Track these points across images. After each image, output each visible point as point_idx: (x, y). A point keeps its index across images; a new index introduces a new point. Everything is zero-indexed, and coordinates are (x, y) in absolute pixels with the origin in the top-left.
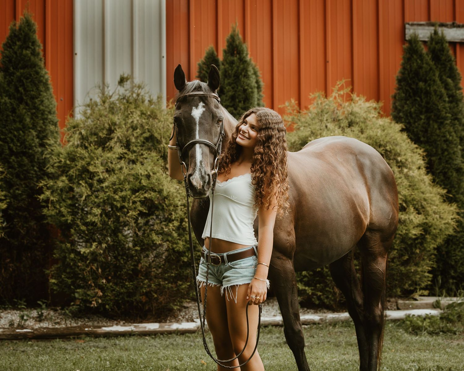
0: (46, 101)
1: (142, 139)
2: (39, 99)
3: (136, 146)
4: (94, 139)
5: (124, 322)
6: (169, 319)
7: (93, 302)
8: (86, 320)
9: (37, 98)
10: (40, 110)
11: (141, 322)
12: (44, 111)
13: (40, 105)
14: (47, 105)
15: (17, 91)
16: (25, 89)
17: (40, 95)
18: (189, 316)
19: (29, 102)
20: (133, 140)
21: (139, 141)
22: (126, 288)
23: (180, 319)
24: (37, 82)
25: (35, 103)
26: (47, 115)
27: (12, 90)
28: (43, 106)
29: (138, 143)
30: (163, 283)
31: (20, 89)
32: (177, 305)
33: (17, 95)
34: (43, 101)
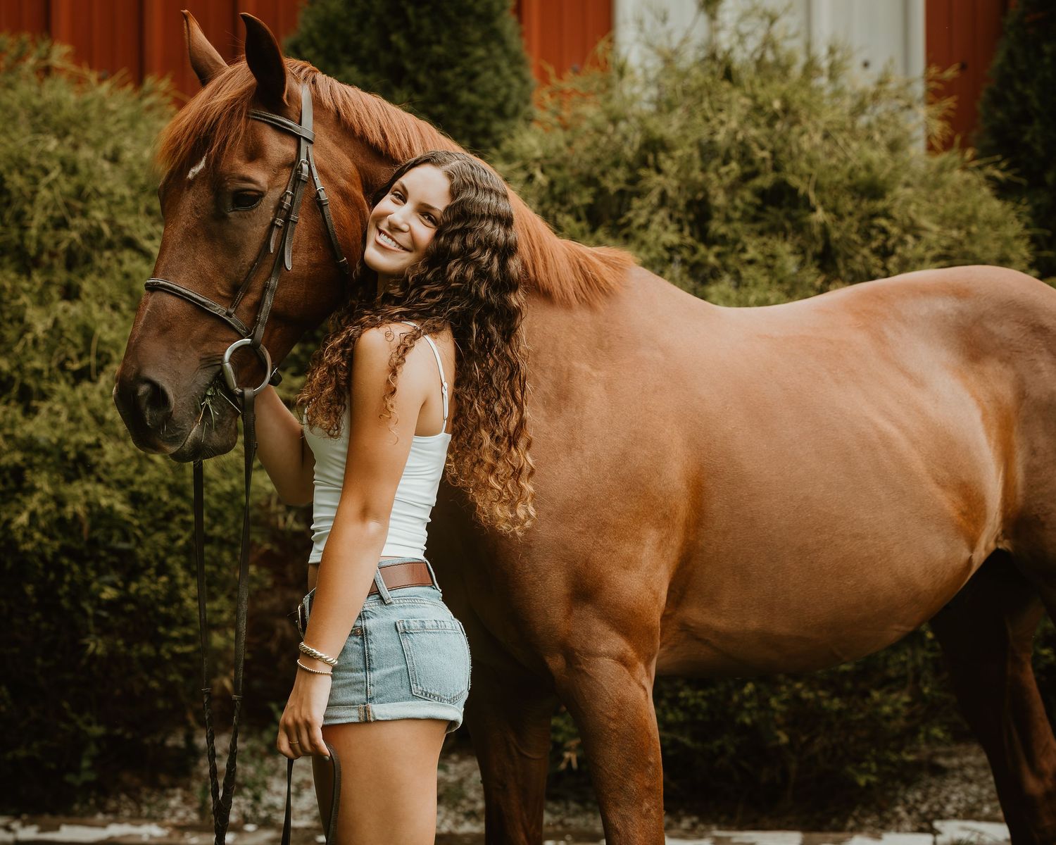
0: (490, 74)
1: (748, 196)
2: (458, 70)
3: (728, 220)
4: (584, 198)
5: (695, 819)
6: (856, 813)
7: (567, 755)
8: (573, 806)
9: (451, 66)
10: (462, 106)
11: (742, 827)
12: (475, 108)
13: (460, 87)
14: (489, 87)
15: (388, 46)
16: (412, 39)
17: (465, 55)
18: (931, 807)
19: (422, 78)
20: (720, 199)
21: (738, 202)
22: (684, 709)
23: (896, 814)
24: (452, 14)
25: (446, 83)
26: (488, 121)
27: (368, 42)
28: (472, 90)
29: (735, 208)
30: (811, 695)
31: (394, 38)
32: (868, 771)
33: (385, 58)
34: (473, 76)
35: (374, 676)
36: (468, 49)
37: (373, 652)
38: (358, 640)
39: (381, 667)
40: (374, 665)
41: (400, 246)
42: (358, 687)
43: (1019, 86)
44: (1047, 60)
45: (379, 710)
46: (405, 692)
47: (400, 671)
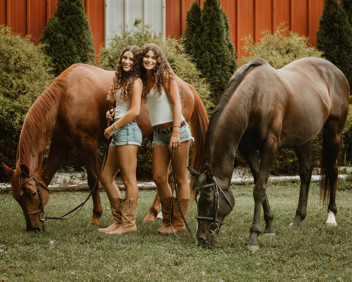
0: (87, 36)
2: (82, 35)
10: (83, 43)
11: (149, 181)
12: (85, 43)
13: (82, 39)
14: (87, 39)
15: (68, 30)
16: (72, 28)
17: (83, 32)
19: (75, 37)
24: (80, 24)
25: (80, 38)
26: (87, 45)
27: (64, 29)
28: (84, 39)
31: (70, 28)
33: (68, 32)
34: (84, 36)
35: (129, 137)
36: (83, 31)
37: (129, 133)
38: (126, 130)
39: (130, 135)
40: (129, 135)
41: (129, 66)
42: (126, 138)
43: (188, 42)
44: (194, 37)
45: (129, 143)
46: (134, 140)
47: (133, 136)
